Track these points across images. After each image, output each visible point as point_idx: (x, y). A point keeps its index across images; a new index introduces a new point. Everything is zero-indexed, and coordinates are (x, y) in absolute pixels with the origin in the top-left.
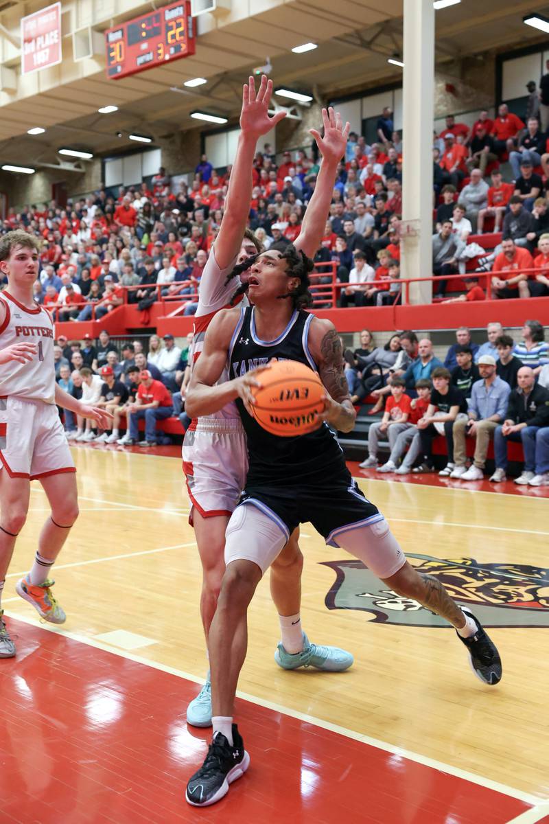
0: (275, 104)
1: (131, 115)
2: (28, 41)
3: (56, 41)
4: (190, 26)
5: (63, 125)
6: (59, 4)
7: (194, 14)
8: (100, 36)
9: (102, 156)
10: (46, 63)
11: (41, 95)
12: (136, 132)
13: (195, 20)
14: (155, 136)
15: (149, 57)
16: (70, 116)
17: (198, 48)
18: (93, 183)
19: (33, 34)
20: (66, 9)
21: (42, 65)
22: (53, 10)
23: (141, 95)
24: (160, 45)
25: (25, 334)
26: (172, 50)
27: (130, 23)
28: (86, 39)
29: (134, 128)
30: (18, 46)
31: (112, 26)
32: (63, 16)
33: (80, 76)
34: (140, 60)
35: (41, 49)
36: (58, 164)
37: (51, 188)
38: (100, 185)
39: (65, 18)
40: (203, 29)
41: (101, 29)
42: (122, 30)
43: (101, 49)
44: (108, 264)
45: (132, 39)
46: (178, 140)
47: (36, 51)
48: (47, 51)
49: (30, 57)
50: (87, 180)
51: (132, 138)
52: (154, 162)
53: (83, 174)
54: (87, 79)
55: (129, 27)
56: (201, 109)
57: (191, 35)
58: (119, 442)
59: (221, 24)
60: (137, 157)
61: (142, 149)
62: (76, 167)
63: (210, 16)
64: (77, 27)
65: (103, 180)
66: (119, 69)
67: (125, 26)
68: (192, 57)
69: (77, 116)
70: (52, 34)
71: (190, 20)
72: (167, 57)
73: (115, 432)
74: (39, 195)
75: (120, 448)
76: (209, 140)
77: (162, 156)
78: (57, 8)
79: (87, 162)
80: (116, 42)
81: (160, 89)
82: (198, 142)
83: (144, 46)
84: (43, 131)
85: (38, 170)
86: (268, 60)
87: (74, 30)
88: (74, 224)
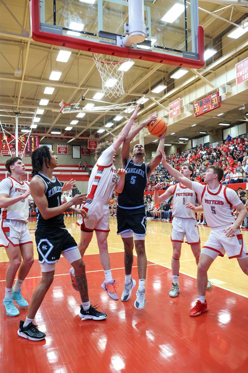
0: (246, 118)
1: (200, 126)
2: (171, 109)
3: (179, 108)
4: (219, 99)
5: (180, 131)
6: (179, 98)
7: (220, 96)
8: (192, 106)
9: (191, 139)
10: (176, 115)
11: (175, 124)
12: (202, 131)
13: (220, 97)
14: (207, 132)
15: (206, 109)
16: (182, 129)
17: (222, 105)
18: (189, 147)
19: (172, 107)
20: (181, 99)
21: (175, 115)
22: (178, 100)
23: (204, 120)
24: (210, 106)
25: (179, 196)
26: (214, 107)
27: (200, 101)
28: (187, 107)
29: (201, 130)
30: (168, 111)
31: (195, 102)
32: (180, 101)
33: (186, 117)
34: (204, 110)
35: (175, 111)
36: (179, 142)
37: (176, 149)
38: (191, 147)
39: (181, 102)
40: (223, 99)
41: (192, 103)
42: (198, 103)
43: (192, 109)
44: (196, 170)
45: (201, 105)
46: (215, 132)
47: (173, 112)
48: (176, 111)
49: (171, 114)
50: (187, 146)
51: (201, 133)
52: (207, 139)
53: (186, 144)
54: (188, 118)
55: (200, 102)
56: (221, 122)
57: (219, 102)
58: (201, 224)
59: (229, 97)
60: (202, 138)
61: (204, 136)
62: (184, 143)
63: (225, 95)
64: (185, 104)
65: (192, 146)
66: (198, 114)
67: (199, 101)
68: (219, 108)
69: (185, 128)
70: (178, 107)
71: (219, 97)
72: (212, 109)
73: (200, 221)
74: (173, 152)
75: (201, 225)
76: (224, 131)
77: (210, 137)
78: (179, 99)
79: (187, 141)
80: (196, 106)
81: (210, 118)
82: (221, 132)
83: (205, 106)
84: (174, 133)
85: (173, 144)
86: (244, 105)
87: (184, 105)
88: (184, 159)
